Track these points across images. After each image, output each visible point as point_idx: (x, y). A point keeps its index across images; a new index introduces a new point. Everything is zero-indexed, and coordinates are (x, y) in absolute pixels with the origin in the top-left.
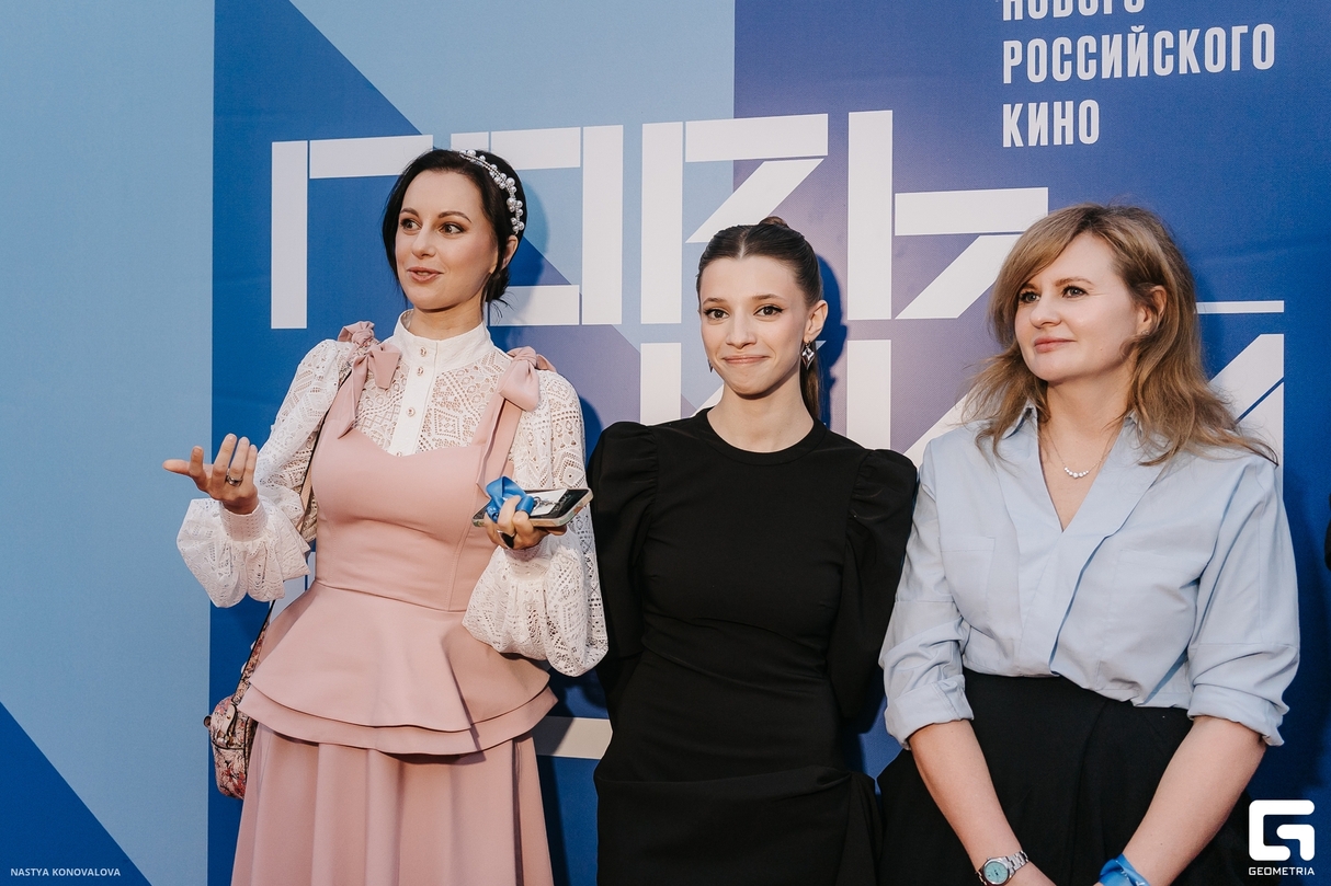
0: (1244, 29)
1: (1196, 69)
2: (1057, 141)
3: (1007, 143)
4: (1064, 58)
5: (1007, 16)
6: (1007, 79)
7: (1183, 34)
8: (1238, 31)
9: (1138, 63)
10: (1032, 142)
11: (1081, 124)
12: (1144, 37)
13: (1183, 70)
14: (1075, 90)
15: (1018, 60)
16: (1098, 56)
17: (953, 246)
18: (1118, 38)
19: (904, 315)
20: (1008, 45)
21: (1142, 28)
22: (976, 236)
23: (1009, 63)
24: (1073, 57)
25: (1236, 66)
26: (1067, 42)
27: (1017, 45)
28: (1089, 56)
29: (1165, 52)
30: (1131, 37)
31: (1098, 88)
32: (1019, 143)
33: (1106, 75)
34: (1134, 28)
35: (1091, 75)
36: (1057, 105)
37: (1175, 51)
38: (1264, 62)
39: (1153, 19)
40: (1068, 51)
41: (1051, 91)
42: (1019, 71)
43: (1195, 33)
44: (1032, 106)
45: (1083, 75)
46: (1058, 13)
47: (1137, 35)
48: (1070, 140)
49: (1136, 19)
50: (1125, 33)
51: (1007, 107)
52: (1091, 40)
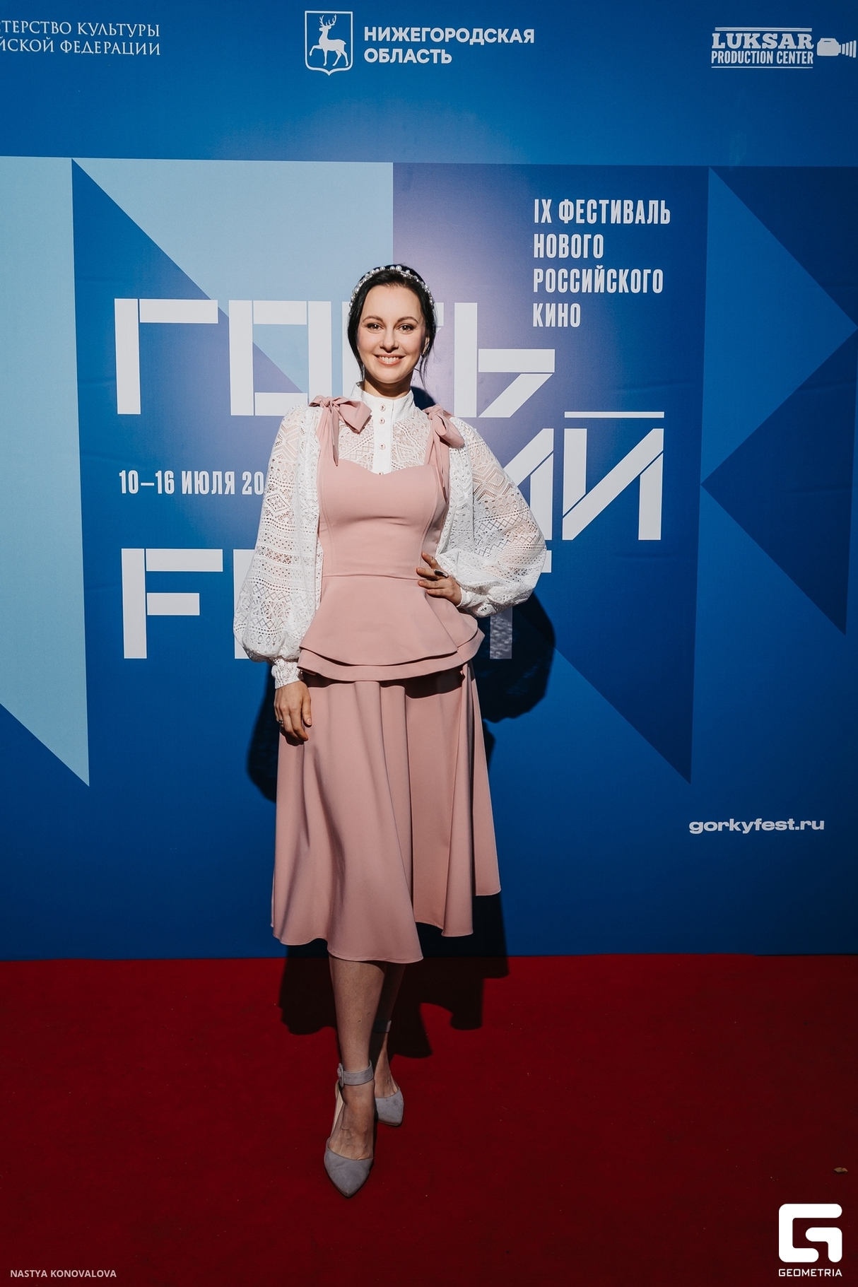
0: (649, 271)
1: (627, 291)
2: (560, 325)
3: (535, 325)
4: (564, 280)
5: (536, 256)
6: (536, 290)
7: (621, 271)
8: (647, 272)
9: (599, 286)
10: (548, 325)
11: (570, 316)
12: (603, 271)
13: (621, 291)
14: (569, 298)
15: (541, 280)
16: (580, 280)
17: (507, 379)
18: (590, 271)
19: (483, 415)
20: (536, 271)
21: (602, 266)
22: (519, 374)
23: (537, 281)
24: (568, 280)
25: (645, 291)
26: (565, 271)
27: (541, 271)
28: (576, 280)
29: (613, 280)
30: (597, 271)
31: (580, 297)
32: (541, 325)
33: (584, 291)
34: (598, 266)
35: (577, 290)
36: (560, 305)
37: (617, 280)
38: (658, 290)
39: (607, 262)
40: (566, 277)
41: (557, 298)
42: (542, 285)
43: (627, 271)
44: (548, 305)
45: (573, 290)
46: (561, 256)
47: (600, 270)
48: (566, 325)
49: (599, 262)
50: (594, 268)
51: (535, 305)
52: (577, 271)
